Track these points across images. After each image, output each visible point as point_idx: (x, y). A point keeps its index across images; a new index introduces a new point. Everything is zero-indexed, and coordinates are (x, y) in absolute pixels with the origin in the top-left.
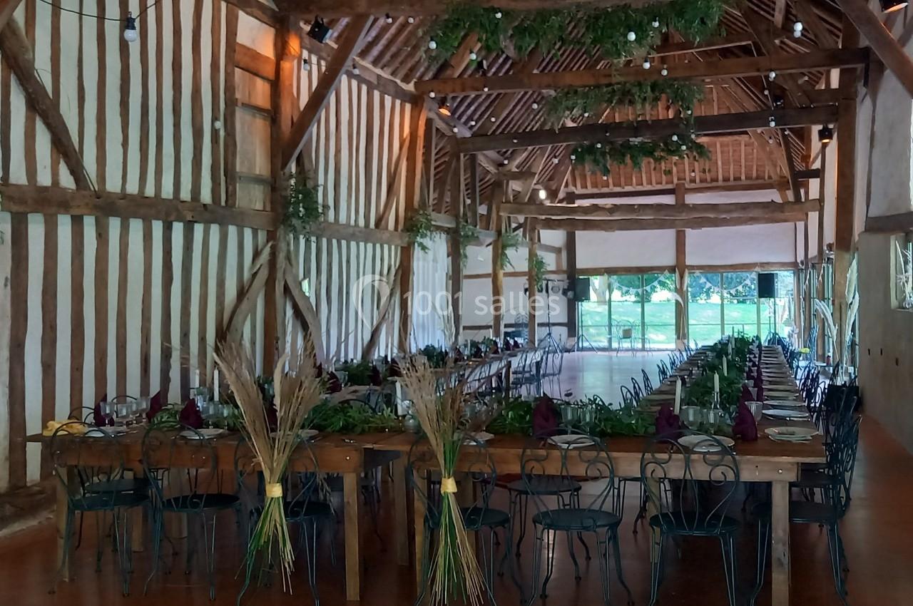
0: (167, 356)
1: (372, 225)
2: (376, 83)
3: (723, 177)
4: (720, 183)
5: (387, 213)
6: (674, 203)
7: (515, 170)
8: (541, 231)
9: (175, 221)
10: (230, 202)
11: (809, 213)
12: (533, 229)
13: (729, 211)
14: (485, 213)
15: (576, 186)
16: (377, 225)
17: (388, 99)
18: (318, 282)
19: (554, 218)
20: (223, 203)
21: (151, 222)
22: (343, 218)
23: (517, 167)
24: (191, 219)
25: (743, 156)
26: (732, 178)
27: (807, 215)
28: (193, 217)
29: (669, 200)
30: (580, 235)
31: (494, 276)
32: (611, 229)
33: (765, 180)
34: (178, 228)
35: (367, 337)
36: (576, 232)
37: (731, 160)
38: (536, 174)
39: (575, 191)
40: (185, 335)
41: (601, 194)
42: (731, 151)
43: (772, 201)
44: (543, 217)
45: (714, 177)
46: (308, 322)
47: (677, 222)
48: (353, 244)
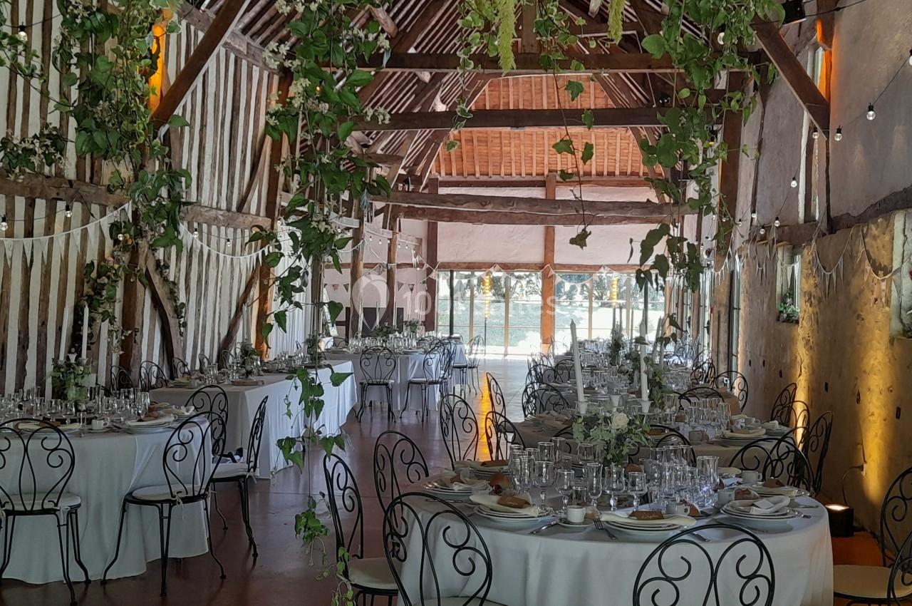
0: (24, 347)
1: (234, 208)
2: (246, 53)
3: (597, 172)
4: (593, 178)
5: (250, 196)
6: (543, 197)
7: (379, 152)
8: (402, 220)
9: (38, 198)
10: (95, 178)
11: (686, 216)
12: (394, 219)
13: (606, 210)
14: (347, 199)
15: (440, 173)
16: (240, 208)
17: (256, 71)
18: (177, 270)
19: (416, 206)
20: (88, 180)
21: (14, 198)
22: (205, 199)
23: (382, 150)
24: (56, 196)
25: (618, 150)
26: (605, 173)
27: (683, 217)
28: (58, 194)
29: (538, 193)
30: (442, 226)
31: (353, 267)
32: (479, 221)
33: (639, 177)
34: (41, 205)
35: (224, 333)
36: (439, 223)
37: (606, 153)
38: (403, 158)
39: (439, 177)
40: (43, 324)
41: (466, 182)
42: (606, 144)
43: (648, 200)
44: (407, 205)
45: (588, 170)
46: (167, 312)
47: (548, 217)
48: (214, 228)
